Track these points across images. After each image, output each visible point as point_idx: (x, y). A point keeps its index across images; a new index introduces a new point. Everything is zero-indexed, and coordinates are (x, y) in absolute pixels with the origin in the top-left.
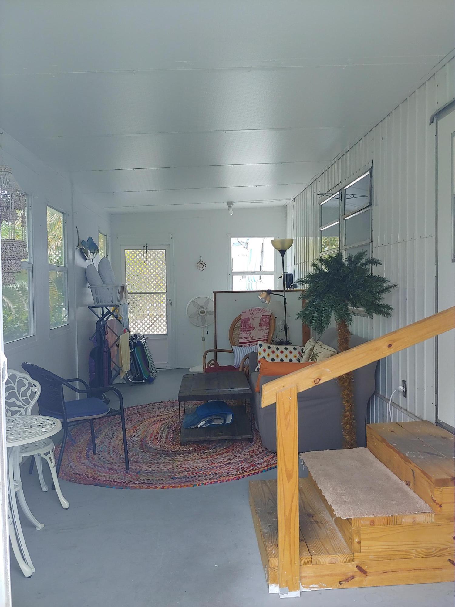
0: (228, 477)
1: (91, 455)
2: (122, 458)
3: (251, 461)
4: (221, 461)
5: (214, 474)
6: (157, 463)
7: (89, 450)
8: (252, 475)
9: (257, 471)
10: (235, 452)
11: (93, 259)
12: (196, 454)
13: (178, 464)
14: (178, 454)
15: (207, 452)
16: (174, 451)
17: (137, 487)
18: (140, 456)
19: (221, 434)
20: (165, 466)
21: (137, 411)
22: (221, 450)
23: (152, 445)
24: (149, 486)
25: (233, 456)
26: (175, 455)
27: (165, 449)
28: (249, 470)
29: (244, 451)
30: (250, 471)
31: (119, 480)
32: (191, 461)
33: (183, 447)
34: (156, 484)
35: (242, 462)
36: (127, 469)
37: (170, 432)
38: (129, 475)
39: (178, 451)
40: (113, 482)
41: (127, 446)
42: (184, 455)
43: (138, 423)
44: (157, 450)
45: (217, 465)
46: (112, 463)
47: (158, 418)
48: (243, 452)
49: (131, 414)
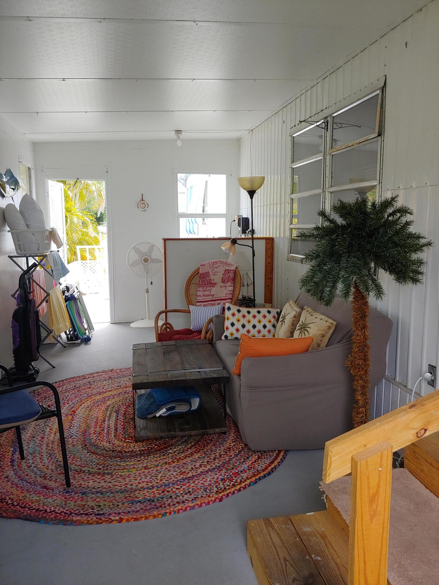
0: (207, 498)
1: (17, 460)
2: (59, 465)
3: (232, 466)
4: (192, 468)
5: (187, 492)
6: (108, 474)
7: (14, 452)
8: (238, 492)
9: (243, 485)
10: (207, 451)
11: (13, 197)
12: (158, 455)
13: (136, 475)
14: (133, 456)
15: (171, 453)
16: (129, 452)
17: (84, 522)
18: (83, 461)
19: (187, 426)
20: (119, 479)
21: (75, 386)
22: (188, 448)
23: (98, 440)
24: (101, 519)
25: (206, 459)
26: (131, 459)
27: (116, 447)
28: (232, 483)
29: (218, 449)
30: (234, 485)
31: (58, 508)
32: (152, 469)
33: (139, 443)
34: (110, 514)
35: (219, 468)
36: (67, 486)
37: (118, 418)
38: (71, 499)
39: (133, 450)
40: (49, 512)
41: (65, 444)
42: (142, 457)
43: (77, 404)
44: (106, 450)
45: (189, 475)
46: (46, 476)
47: (101, 397)
48: (218, 451)
49: (68, 390)
